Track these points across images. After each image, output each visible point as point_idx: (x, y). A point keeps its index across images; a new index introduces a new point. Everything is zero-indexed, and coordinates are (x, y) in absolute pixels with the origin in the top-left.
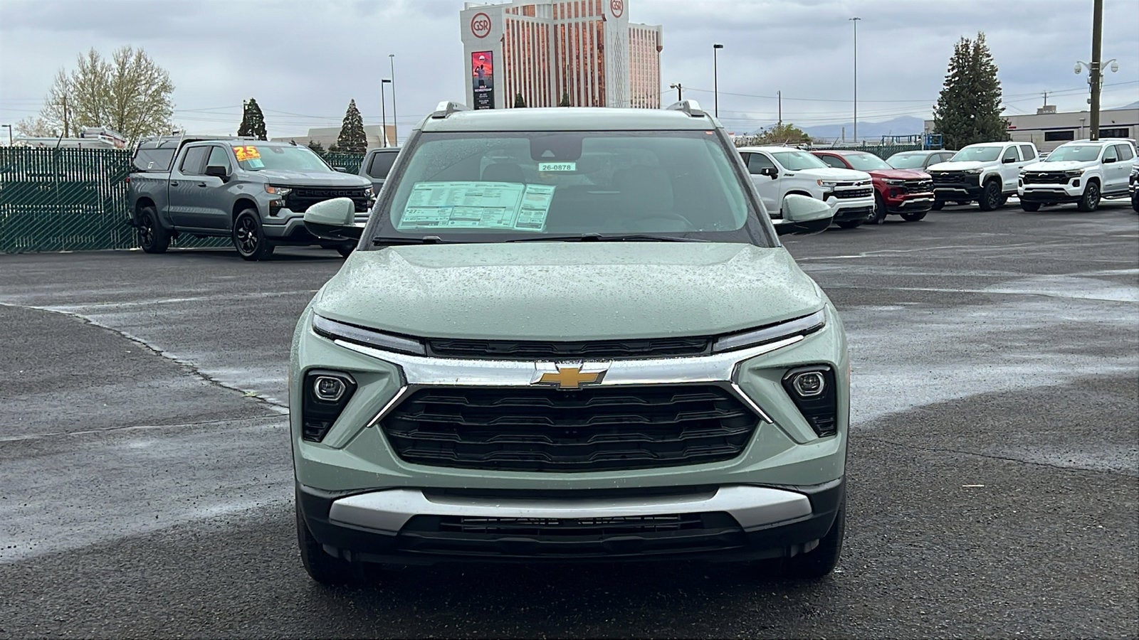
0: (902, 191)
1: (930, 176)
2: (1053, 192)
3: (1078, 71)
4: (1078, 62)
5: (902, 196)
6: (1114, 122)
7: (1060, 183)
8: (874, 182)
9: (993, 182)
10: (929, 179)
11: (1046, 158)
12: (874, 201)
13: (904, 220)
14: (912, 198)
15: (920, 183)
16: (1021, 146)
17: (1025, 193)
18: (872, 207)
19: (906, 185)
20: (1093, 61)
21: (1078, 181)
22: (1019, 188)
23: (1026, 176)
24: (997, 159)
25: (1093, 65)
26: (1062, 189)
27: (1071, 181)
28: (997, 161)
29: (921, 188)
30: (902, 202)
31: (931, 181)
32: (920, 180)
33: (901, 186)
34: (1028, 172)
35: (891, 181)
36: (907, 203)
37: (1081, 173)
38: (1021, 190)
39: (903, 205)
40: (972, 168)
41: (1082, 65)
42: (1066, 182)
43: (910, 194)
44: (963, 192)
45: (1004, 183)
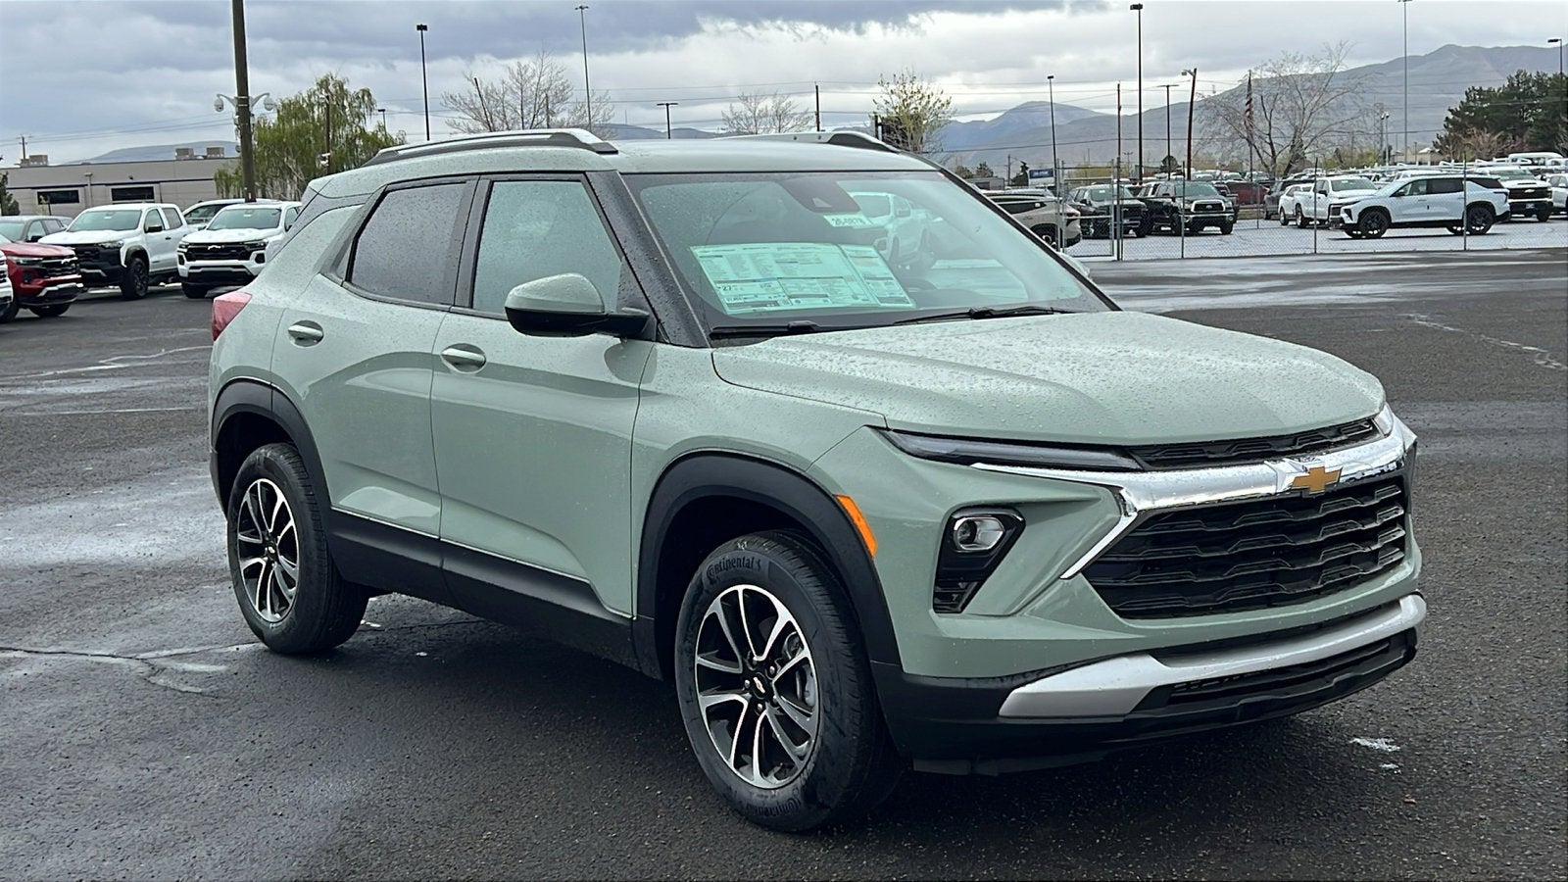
0: (41, 273)
1: (73, 253)
2: (230, 272)
3: (220, 108)
4: (218, 96)
5: (42, 281)
6: (132, 178)
7: (239, 259)
8: (8, 262)
9: (138, 260)
10: (72, 256)
11: (208, 225)
12: (11, 289)
13: (36, 316)
14: (55, 283)
15: (63, 261)
16: (163, 209)
17: (189, 273)
18: (10, 297)
19: (45, 264)
20: (239, 95)
21: (262, 255)
22: (180, 267)
23: (189, 250)
24: (137, 227)
25: (240, 101)
26: (242, 267)
27: (254, 255)
28: (137, 230)
29: (64, 269)
30: (41, 290)
31: (75, 258)
32: (63, 257)
33: (38, 267)
34: (191, 244)
35: (21, 260)
36: (49, 292)
37: (265, 245)
38: (184, 269)
39: (43, 294)
40: (108, 240)
41: (224, 99)
42: (246, 257)
43: (52, 279)
44: (99, 274)
45: (151, 259)
